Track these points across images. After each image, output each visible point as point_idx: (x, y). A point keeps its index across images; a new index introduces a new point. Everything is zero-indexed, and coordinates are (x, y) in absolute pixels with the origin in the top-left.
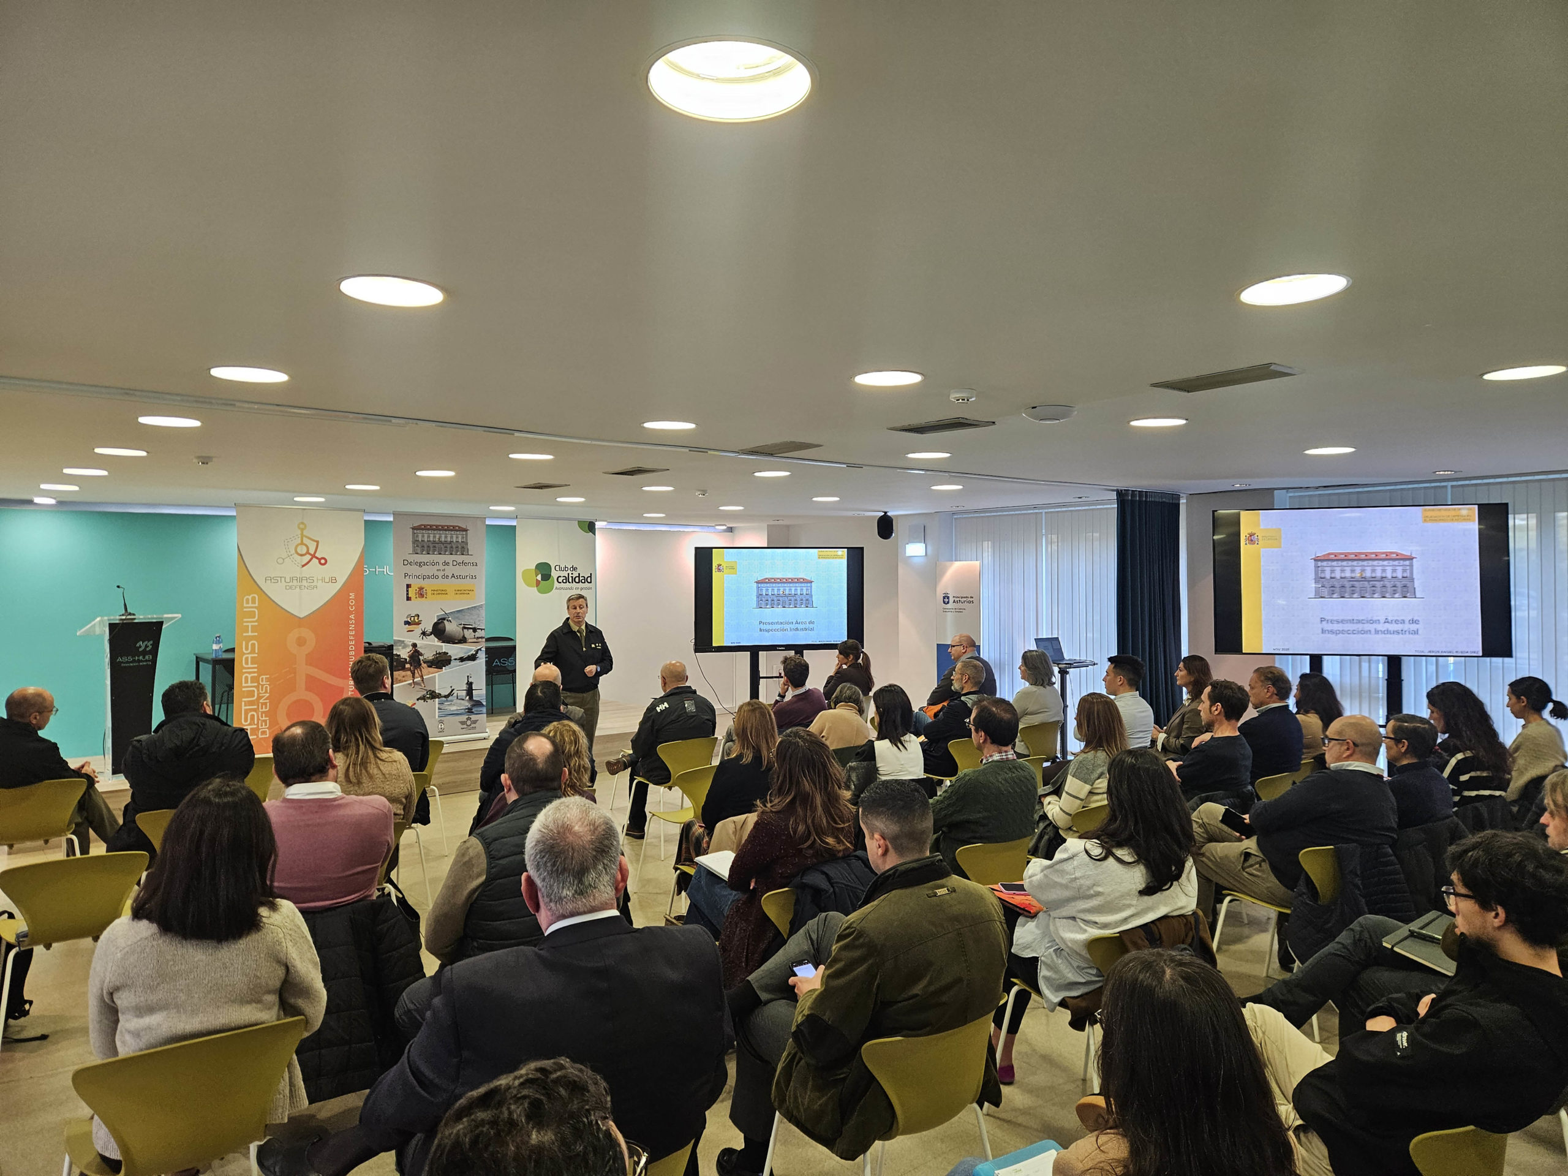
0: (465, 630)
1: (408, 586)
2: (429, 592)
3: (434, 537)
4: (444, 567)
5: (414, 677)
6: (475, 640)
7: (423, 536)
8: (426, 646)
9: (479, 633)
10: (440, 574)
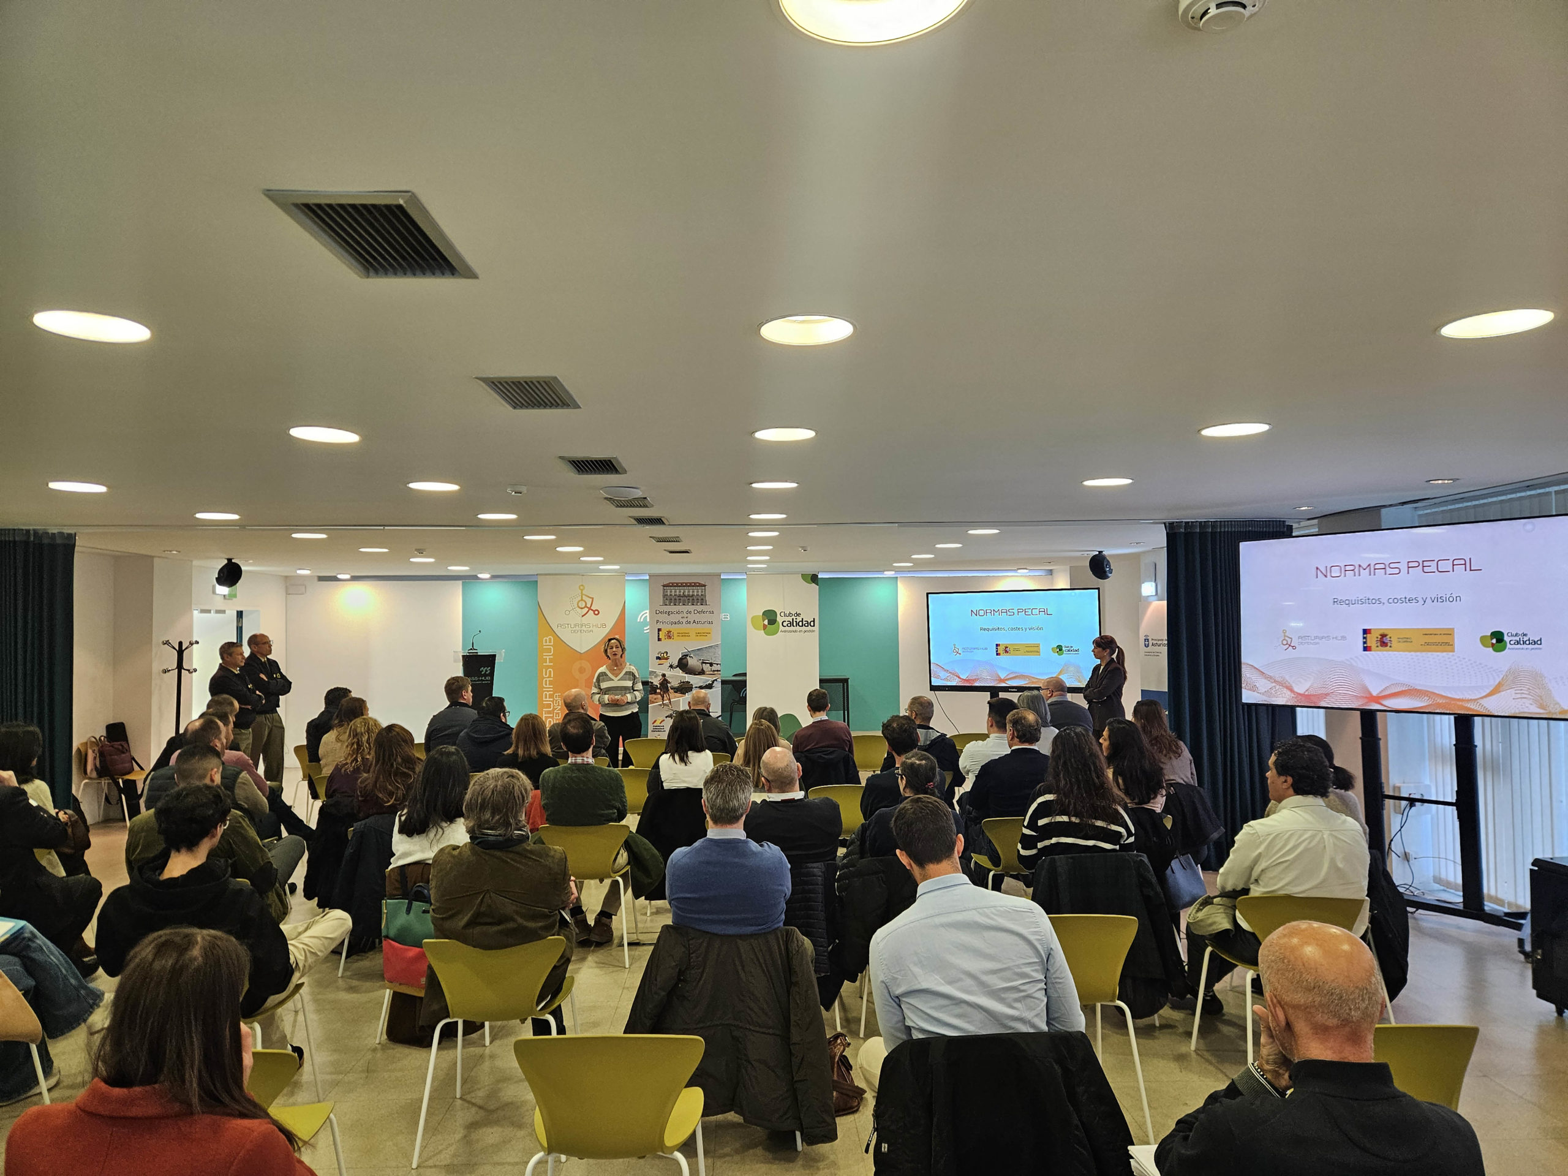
0: (704, 665)
1: (659, 630)
2: (675, 635)
3: (680, 592)
4: (686, 615)
5: (663, 700)
6: (712, 673)
7: (671, 592)
8: (673, 677)
9: (715, 667)
10: (684, 620)
